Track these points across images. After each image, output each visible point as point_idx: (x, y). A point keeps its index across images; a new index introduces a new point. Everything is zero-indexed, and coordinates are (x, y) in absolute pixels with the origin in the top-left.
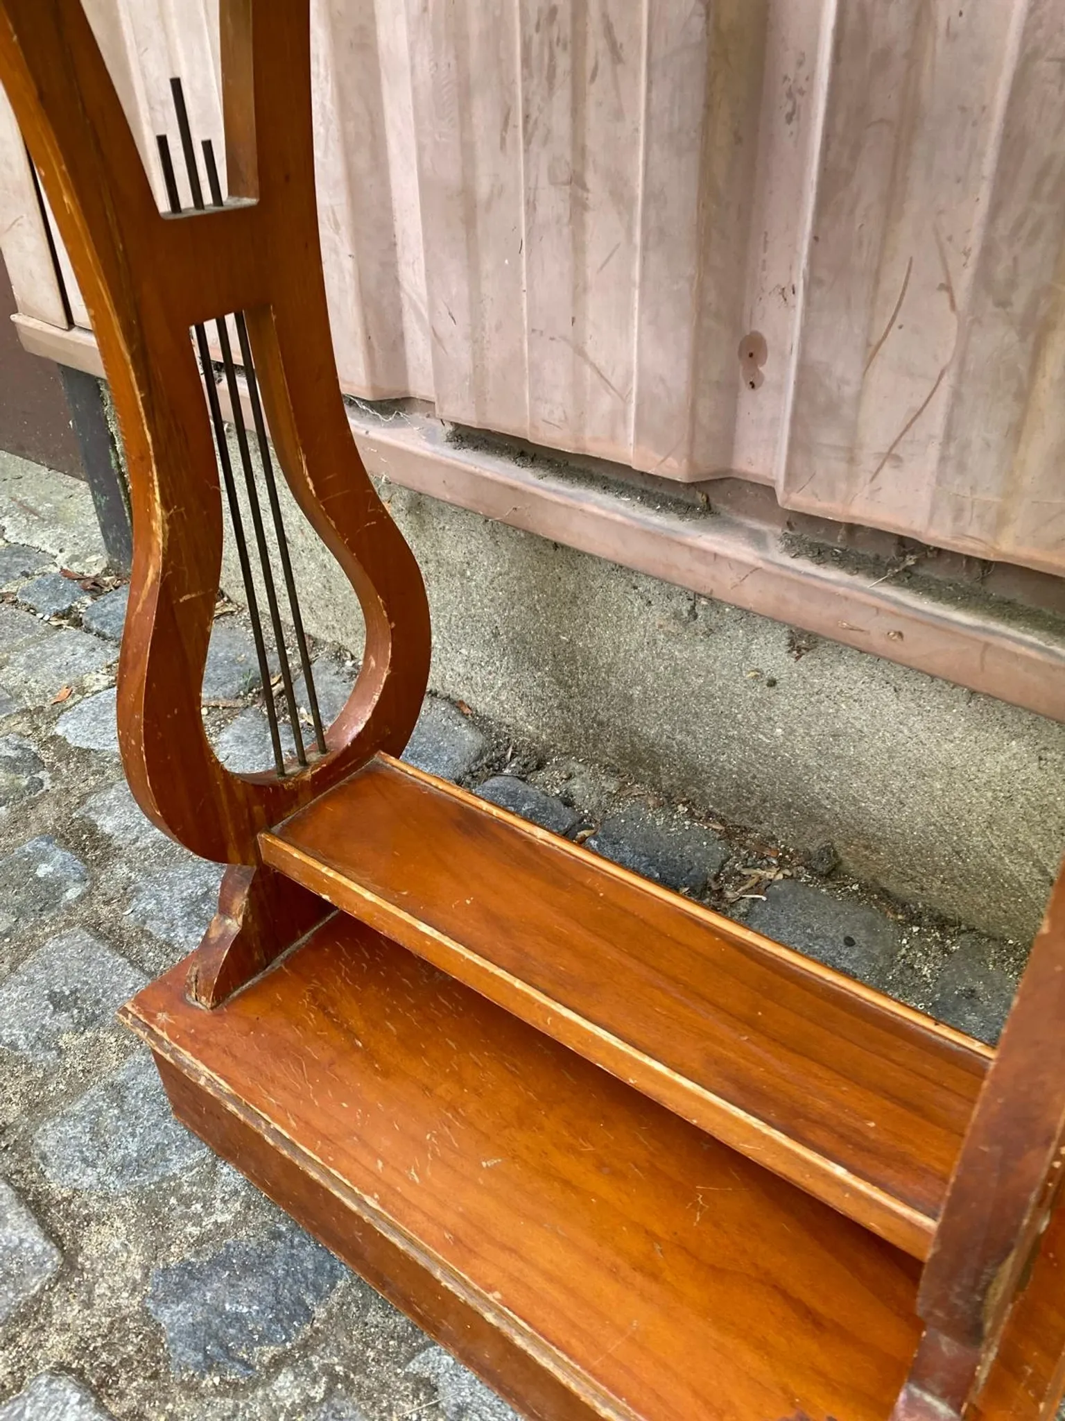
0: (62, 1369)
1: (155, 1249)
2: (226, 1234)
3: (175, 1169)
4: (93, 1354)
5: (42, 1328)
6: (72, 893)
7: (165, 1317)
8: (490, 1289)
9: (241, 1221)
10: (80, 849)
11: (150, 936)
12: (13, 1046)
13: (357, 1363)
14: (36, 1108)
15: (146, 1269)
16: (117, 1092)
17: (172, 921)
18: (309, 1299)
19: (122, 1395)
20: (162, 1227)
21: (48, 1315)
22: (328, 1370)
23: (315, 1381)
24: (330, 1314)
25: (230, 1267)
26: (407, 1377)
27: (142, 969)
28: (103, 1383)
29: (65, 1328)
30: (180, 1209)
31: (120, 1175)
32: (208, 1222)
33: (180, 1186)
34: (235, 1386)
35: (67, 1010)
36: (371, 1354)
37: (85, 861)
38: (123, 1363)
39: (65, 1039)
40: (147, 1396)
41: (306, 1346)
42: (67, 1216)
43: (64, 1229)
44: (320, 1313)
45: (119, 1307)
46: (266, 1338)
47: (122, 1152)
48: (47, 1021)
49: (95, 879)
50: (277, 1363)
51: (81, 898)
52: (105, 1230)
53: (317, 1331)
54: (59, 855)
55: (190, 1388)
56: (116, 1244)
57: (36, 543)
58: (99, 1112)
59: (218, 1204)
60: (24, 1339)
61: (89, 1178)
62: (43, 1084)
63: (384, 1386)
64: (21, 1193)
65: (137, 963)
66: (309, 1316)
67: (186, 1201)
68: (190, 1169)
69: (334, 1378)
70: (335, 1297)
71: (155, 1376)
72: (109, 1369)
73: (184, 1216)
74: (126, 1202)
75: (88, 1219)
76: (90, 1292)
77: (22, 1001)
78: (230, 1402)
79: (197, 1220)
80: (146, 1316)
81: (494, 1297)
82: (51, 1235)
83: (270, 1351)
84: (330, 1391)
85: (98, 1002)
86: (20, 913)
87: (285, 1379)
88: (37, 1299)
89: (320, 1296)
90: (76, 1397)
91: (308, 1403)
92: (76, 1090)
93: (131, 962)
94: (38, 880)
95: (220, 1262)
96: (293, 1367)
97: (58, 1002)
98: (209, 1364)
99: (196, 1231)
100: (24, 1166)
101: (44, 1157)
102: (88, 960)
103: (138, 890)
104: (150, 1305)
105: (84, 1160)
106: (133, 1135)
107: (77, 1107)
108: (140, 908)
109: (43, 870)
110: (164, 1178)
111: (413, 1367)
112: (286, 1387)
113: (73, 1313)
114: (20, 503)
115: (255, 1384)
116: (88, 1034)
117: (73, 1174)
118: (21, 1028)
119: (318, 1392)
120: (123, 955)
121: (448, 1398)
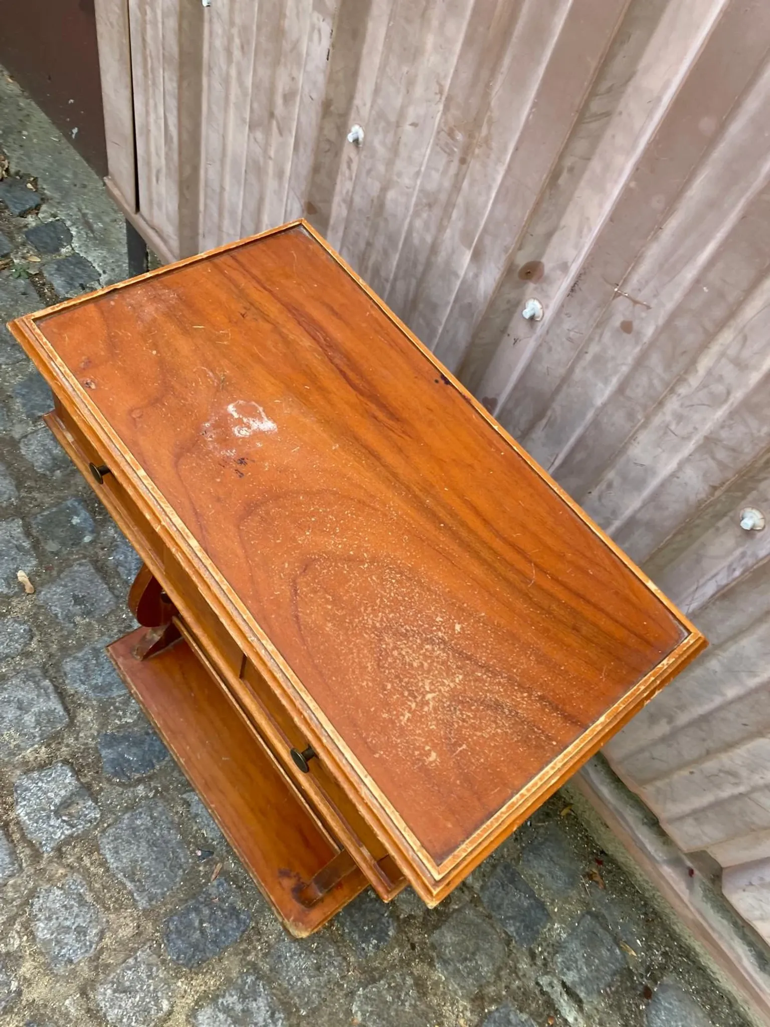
0: (65, 762)
1: (103, 725)
2: (129, 727)
3: (114, 695)
4: (77, 759)
5: (59, 743)
6: (87, 539)
7: (104, 753)
8: (212, 803)
9: (135, 724)
10: (93, 512)
11: (118, 575)
12: (56, 615)
13: (166, 789)
14: (64, 650)
15: (99, 732)
16: (96, 652)
17: (130, 570)
18: (154, 761)
19: (85, 776)
20: (107, 717)
21: (63, 739)
22: (156, 788)
23: (151, 791)
24: (160, 769)
25: (129, 741)
26: (182, 799)
27: (113, 593)
28: (80, 771)
29: (68, 746)
30: (114, 712)
31: (93, 691)
32: (124, 720)
33: (115, 702)
34: (124, 783)
35: (80, 605)
36: (171, 787)
37: (95, 520)
38: (87, 765)
39: (78, 619)
40: (94, 779)
41: (150, 778)
42: (73, 702)
43: (71, 706)
44: (158, 767)
45: (87, 744)
46: (137, 770)
47: (95, 681)
48: (71, 608)
49: (99, 533)
50: (139, 781)
51: (91, 542)
52: (85, 712)
53: (155, 773)
54: (84, 513)
55: (109, 780)
56: (89, 719)
57: (90, 259)
58: (88, 660)
59: (128, 714)
60: (53, 746)
61: (82, 688)
62: (67, 638)
63: (173, 799)
64: (56, 688)
65: (111, 589)
66: (153, 767)
67: (117, 709)
68: (120, 696)
69: (157, 791)
70: (164, 763)
71: (97, 772)
72: (82, 766)
73: (115, 715)
74: (95, 703)
75: (80, 705)
76: (78, 735)
77: (62, 594)
78: (121, 789)
79: (120, 718)
80: (96, 750)
81: (213, 806)
82: (66, 709)
83: (137, 776)
84: (155, 796)
85: (92, 604)
86: (63, 544)
87: (141, 788)
88: (59, 732)
89: (159, 761)
90: (70, 774)
91: (147, 797)
92: (80, 647)
93: (110, 588)
94: (72, 526)
95: (125, 738)
96: (145, 783)
97: (77, 601)
98: (116, 774)
99: (118, 722)
100: (57, 675)
101: (65, 674)
102: (91, 581)
103: (117, 546)
104: (99, 747)
105: (81, 680)
106: (100, 675)
107: (80, 655)
108: (117, 557)
109: (76, 520)
110: (110, 698)
111: (184, 796)
112: (141, 790)
113: (71, 741)
114: (84, 215)
115: (130, 786)
116: (87, 620)
117: (76, 685)
118: (61, 607)
119: (151, 795)
120: (106, 584)
121: (194, 810)
